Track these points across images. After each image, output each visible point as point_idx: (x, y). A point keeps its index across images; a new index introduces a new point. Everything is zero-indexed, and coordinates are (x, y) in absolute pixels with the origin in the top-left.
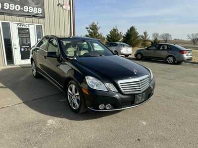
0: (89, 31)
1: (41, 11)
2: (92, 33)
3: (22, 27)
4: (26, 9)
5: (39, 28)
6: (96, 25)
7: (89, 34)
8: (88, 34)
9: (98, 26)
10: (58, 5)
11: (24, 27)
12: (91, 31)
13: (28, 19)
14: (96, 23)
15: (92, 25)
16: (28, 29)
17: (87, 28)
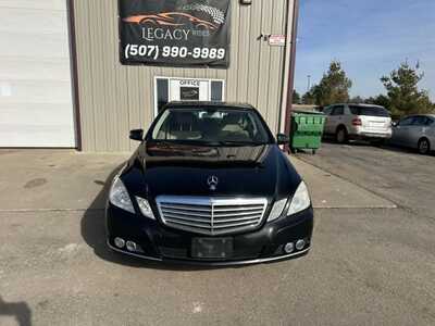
0: (389, 87)
1: (223, 54)
2: (395, 89)
3: (187, 85)
4: (197, 53)
5: (216, 87)
6: (410, 71)
7: (389, 94)
8: (385, 93)
9: (418, 73)
10: (259, 38)
11: (190, 86)
12: (394, 85)
13: (199, 71)
14: (412, 67)
15: (401, 72)
16: (197, 89)
17: (384, 79)
